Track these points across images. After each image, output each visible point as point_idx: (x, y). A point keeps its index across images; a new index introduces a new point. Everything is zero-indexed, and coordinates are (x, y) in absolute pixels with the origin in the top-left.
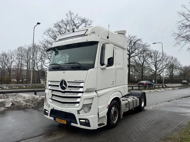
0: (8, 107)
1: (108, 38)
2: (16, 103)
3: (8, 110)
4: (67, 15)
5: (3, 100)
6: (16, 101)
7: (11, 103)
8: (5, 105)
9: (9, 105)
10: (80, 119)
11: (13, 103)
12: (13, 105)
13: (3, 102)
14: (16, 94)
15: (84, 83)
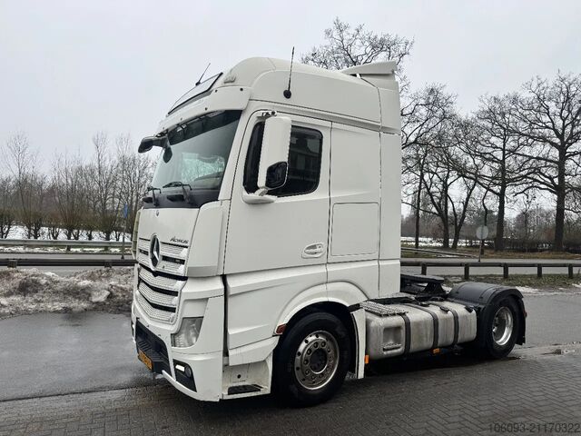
0: (97, 303)
1: (287, 94)
2: (120, 295)
3: (95, 309)
4: (328, 33)
5: (86, 282)
6: (122, 289)
7: (107, 293)
8: (90, 295)
9: (100, 297)
10: (176, 362)
11: (111, 293)
12: (110, 297)
13: (88, 287)
14: (129, 267)
15: (186, 247)
